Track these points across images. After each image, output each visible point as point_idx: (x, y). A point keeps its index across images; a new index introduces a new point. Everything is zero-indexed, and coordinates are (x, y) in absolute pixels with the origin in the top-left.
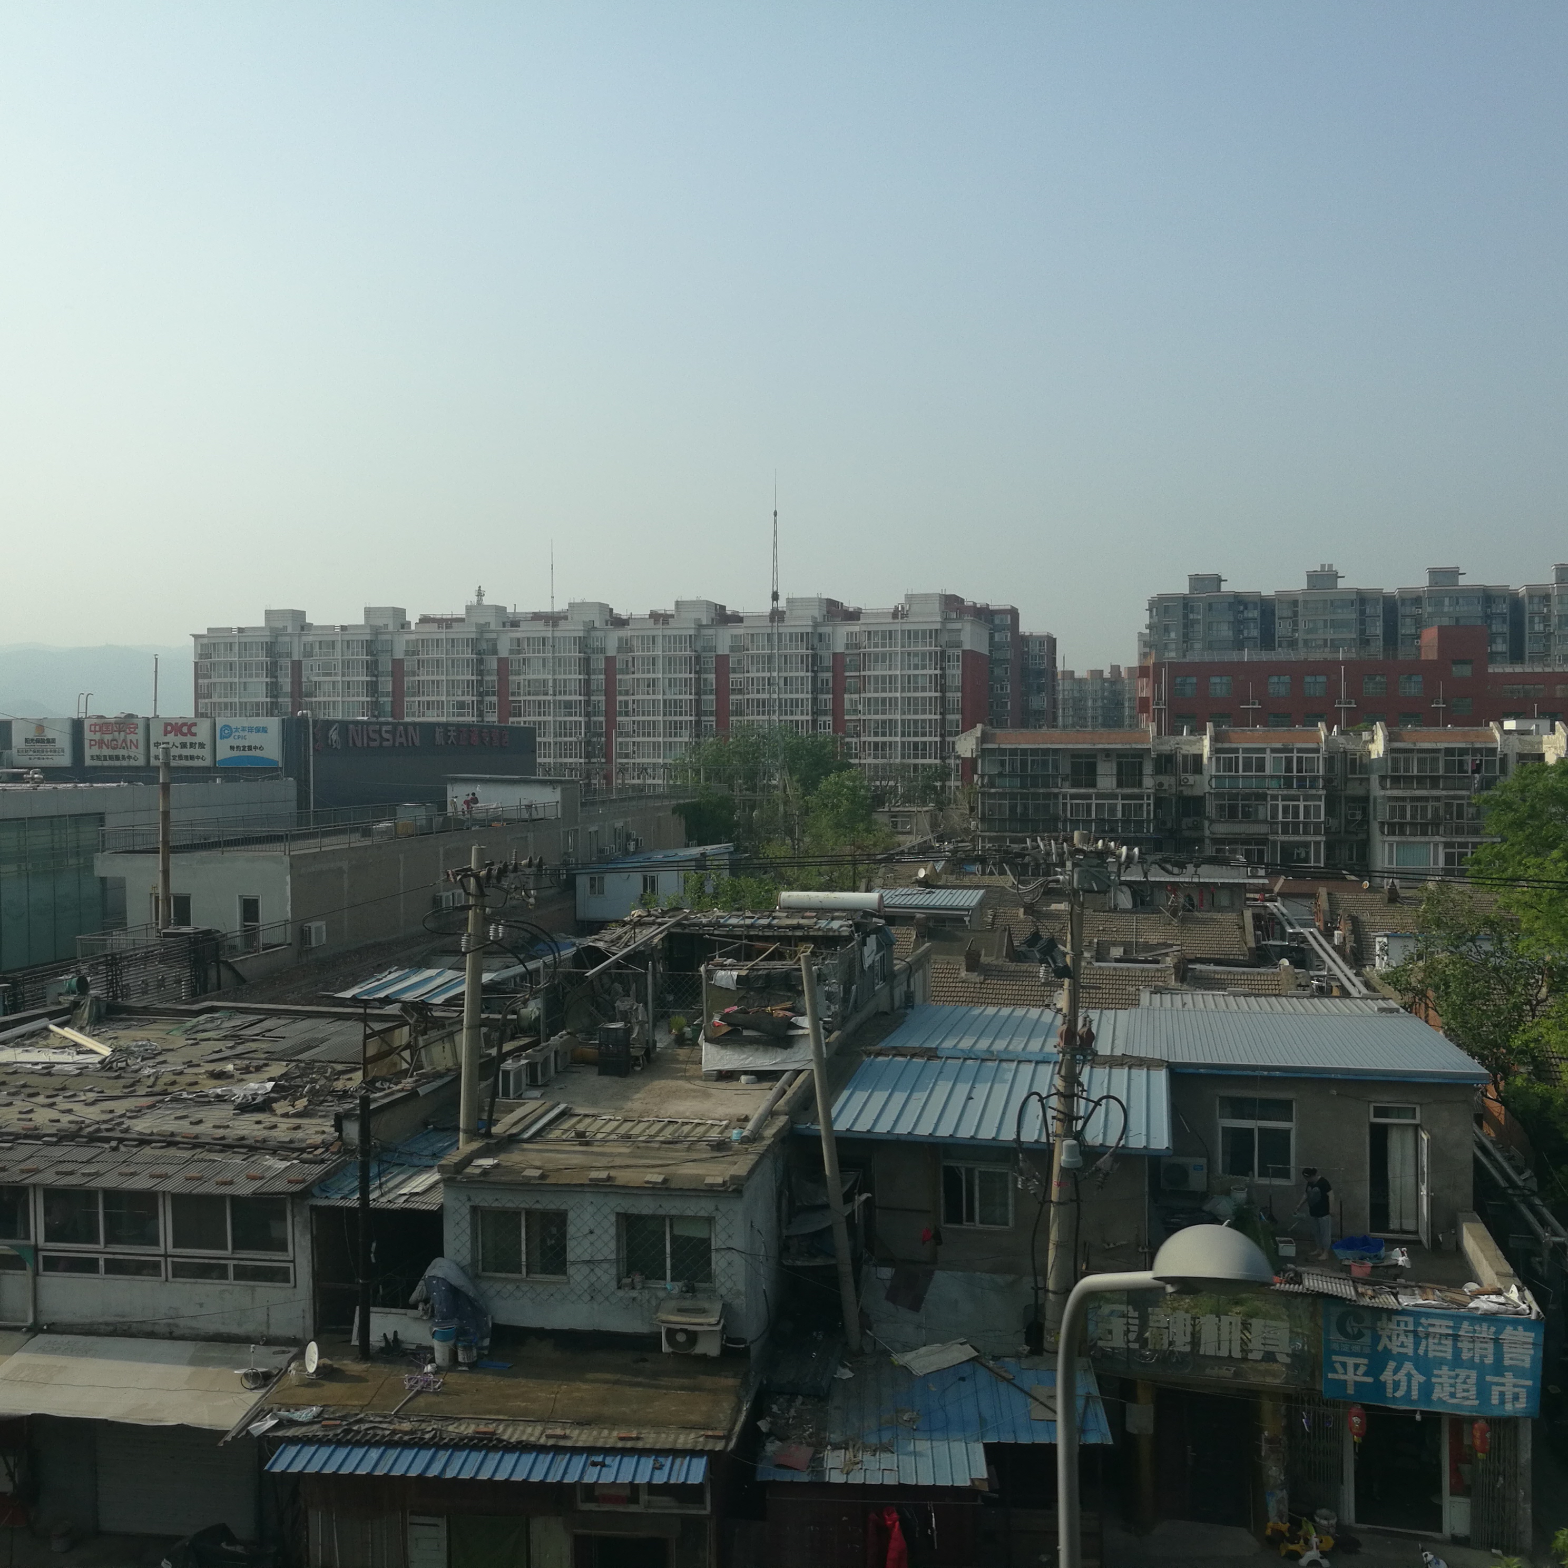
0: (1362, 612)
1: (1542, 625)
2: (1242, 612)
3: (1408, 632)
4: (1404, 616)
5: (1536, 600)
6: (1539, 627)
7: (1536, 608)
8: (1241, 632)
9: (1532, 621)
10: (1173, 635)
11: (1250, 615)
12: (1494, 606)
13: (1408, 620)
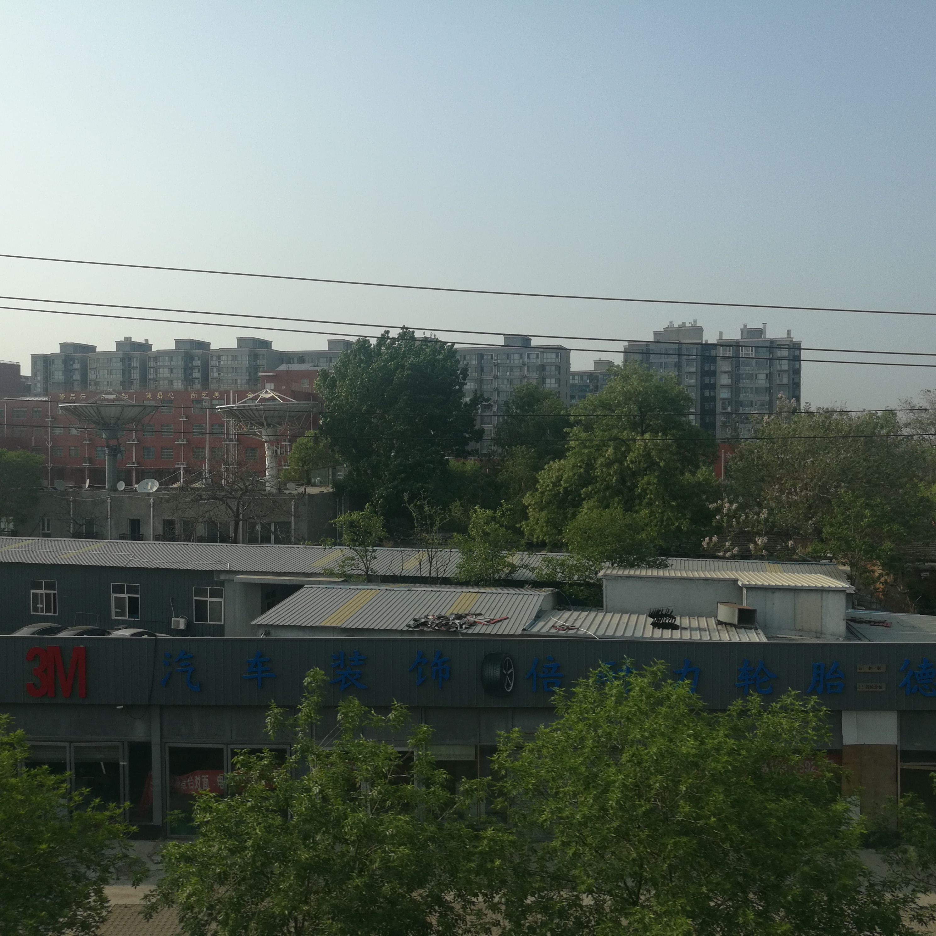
0: (130, 365)
1: (217, 373)
2: (72, 365)
3: (152, 377)
4: (150, 368)
5: (214, 358)
6: (216, 375)
7: (214, 364)
8: (72, 377)
9: (212, 372)
10: (39, 378)
11: (76, 367)
12: (194, 362)
13: (152, 370)
